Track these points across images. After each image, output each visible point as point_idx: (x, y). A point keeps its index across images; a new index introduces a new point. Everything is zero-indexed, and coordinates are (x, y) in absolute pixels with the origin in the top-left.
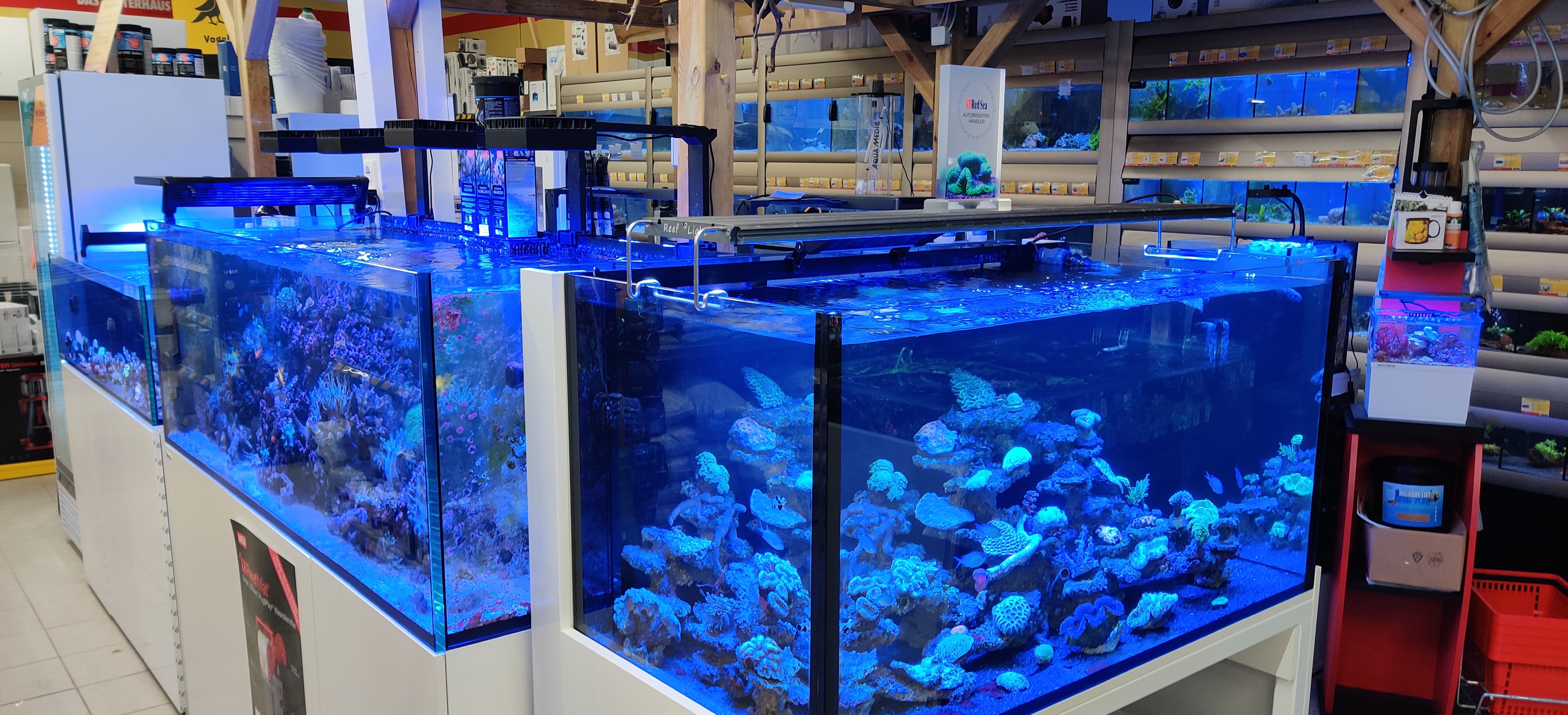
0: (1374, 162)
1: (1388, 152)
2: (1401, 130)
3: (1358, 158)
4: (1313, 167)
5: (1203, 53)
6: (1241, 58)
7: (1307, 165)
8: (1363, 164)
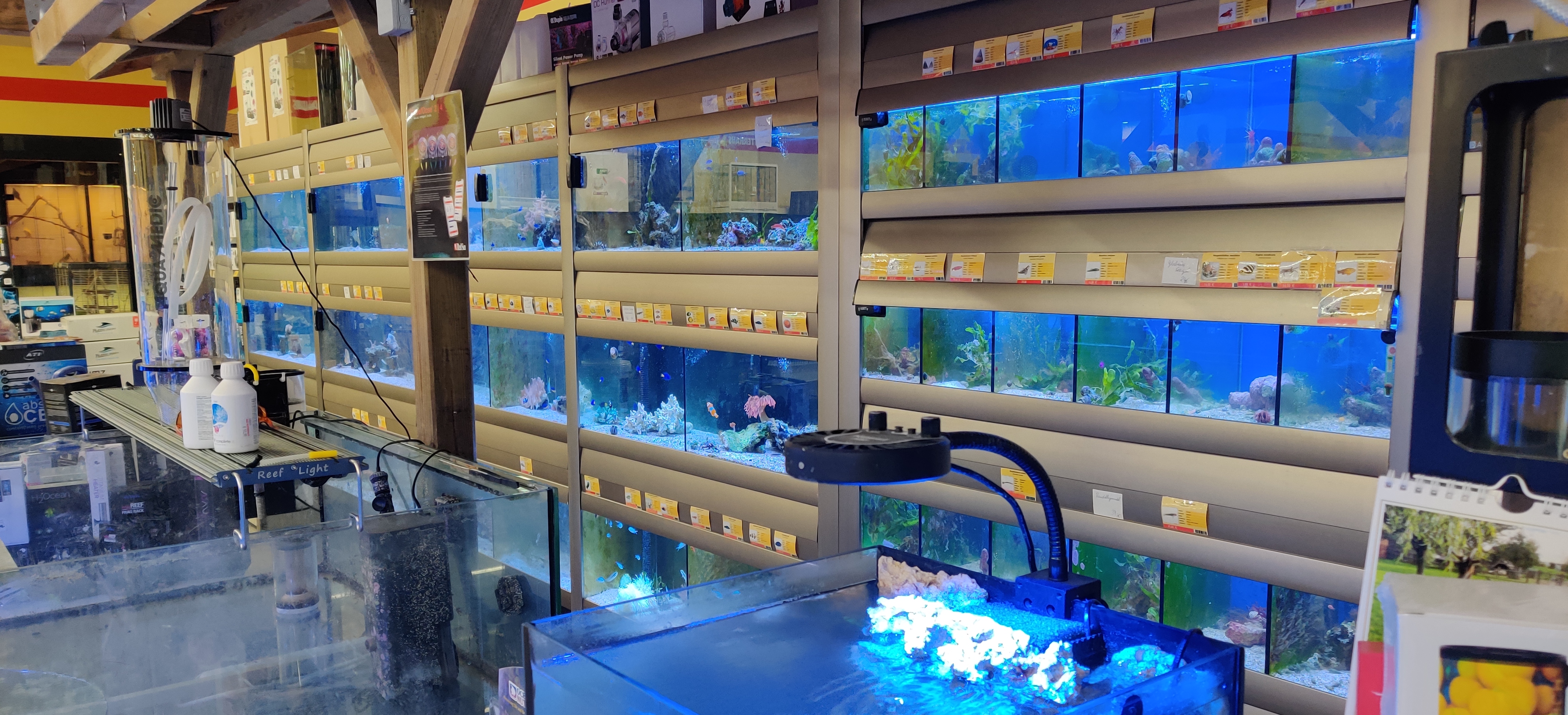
0: (1340, 278)
1: (1374, 254)
2: (1401, 200)
3: (1303, 266)
4: (1203, 287)
5: (980, 46)
6: (1047, 53)
7: (1189, 283)
8: (1315, 278)
